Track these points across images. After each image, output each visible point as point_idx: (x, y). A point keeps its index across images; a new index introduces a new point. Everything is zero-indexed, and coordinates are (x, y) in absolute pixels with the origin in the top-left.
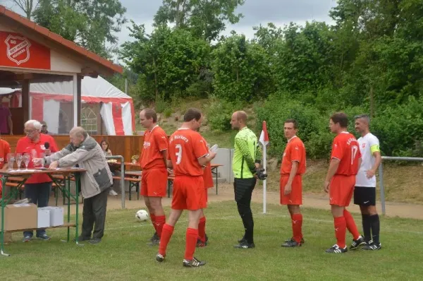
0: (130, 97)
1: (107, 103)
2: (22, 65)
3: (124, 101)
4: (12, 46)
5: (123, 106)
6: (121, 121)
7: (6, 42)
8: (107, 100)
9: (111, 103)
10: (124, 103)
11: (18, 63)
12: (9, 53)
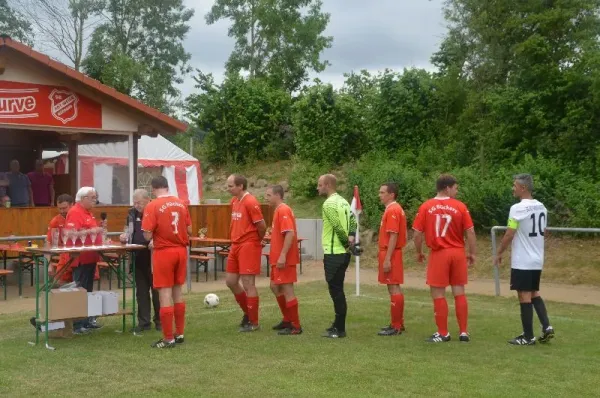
0: (196, 159)
1: (168, 167)
2: (69, 124)
3: (189, 164)
4: (57, 102)
5: (188, 170)
6: (186, 188)
7: (51, 97)
8: (169, 163)
9: (173, 167)
10: (189, 166)
11: (64, 121)
12: (54, 110)
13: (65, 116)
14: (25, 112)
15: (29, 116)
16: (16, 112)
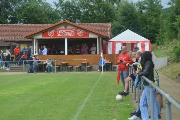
0: (149, 40)
1: (139, 43)
4: (79, 32)
5: (145, 43)
7: (77, 31)
10: (146, 42)
11: (80, 36)
12: (78, 34)
13: (80, 35)
14: (72, 35)
15: (73, 35)
16: (70, 35)
